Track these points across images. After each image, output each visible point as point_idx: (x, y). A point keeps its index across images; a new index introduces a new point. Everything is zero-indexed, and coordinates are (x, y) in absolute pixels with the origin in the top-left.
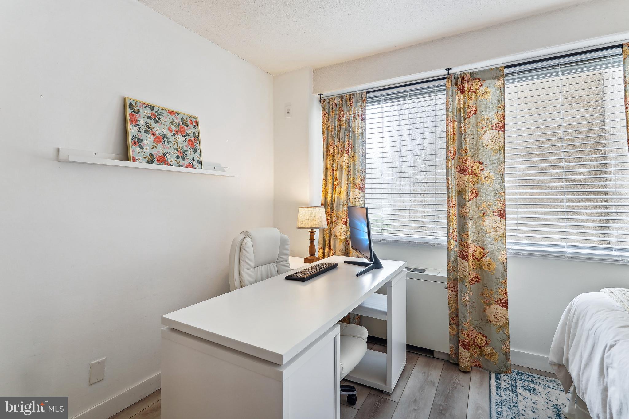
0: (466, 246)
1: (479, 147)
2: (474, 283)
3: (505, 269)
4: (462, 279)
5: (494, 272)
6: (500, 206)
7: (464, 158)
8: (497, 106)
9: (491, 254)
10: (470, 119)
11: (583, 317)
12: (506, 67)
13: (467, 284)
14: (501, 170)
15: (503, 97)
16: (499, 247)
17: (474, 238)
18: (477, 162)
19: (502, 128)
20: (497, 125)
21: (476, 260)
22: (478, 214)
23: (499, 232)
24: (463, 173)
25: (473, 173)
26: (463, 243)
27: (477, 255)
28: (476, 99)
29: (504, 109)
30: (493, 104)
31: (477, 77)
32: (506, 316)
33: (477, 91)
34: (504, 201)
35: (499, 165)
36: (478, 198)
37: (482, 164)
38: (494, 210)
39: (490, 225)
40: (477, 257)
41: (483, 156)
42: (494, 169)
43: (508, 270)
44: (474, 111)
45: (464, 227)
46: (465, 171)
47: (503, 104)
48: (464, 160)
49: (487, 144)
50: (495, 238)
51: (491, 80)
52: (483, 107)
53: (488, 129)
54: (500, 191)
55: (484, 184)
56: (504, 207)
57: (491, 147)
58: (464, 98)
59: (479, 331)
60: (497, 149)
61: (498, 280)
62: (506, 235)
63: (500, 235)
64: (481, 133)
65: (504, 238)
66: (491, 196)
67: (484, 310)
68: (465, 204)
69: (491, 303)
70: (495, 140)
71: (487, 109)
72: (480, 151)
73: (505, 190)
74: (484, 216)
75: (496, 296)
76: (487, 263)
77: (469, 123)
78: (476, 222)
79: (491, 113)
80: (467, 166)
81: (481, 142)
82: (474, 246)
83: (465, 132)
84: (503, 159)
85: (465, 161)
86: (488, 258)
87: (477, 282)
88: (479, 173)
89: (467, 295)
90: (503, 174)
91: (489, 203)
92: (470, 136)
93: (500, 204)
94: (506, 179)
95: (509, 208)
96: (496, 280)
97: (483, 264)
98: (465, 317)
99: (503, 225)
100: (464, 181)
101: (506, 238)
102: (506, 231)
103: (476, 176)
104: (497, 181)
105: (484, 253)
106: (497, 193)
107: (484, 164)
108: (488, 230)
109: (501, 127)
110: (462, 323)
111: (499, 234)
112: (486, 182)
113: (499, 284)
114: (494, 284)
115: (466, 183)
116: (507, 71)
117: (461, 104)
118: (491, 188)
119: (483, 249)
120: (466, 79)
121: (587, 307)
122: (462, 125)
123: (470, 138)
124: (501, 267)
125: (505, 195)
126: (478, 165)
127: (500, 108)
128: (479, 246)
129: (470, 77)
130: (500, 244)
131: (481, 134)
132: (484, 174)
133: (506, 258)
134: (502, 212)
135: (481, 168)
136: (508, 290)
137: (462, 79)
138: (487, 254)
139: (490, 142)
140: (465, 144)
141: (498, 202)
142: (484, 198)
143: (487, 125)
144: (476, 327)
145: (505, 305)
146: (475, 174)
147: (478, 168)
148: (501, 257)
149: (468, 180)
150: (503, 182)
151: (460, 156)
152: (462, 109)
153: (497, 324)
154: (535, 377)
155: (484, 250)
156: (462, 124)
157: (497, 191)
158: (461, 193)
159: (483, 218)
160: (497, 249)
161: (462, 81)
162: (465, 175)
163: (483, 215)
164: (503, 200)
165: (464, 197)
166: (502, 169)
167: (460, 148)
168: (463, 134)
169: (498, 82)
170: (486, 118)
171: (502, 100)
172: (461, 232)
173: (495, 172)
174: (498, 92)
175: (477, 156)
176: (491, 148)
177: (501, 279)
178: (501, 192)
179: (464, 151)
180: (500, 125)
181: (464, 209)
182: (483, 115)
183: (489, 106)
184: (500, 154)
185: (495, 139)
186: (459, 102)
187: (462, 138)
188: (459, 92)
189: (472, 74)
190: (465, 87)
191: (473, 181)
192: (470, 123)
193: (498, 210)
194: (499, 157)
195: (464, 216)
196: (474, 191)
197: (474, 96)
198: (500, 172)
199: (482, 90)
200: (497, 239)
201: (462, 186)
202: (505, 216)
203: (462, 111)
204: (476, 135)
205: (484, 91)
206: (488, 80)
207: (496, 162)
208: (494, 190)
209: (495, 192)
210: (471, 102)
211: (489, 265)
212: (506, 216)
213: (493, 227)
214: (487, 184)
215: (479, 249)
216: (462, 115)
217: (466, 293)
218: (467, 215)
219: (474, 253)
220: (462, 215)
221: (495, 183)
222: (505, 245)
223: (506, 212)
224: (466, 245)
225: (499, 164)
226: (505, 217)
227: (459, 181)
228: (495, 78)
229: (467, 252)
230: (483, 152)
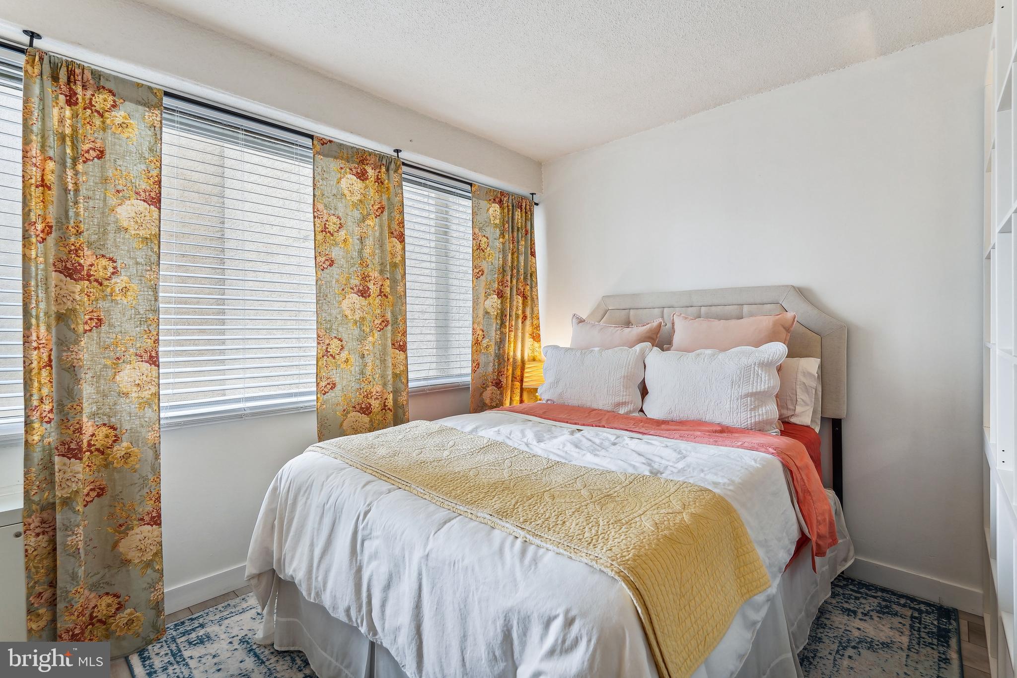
0: (78, 429)
1: (109, 228)
2: (91, 501)
3: (157, 456)
4: (67, 502)
5: (137, 466)
6: (150, 342)
7: (73, 244)
8: (148, 159)
9: (132, 434)
10: (86, 165)
11: (305, 492)
12: (167, 94)
13: (80, 508)
14: (152, 277)
15: (159, 145)
16: (147, 419)
17: (93, 410)
18: (103, 256)
19: (156, 201)
20: (147, 194)
21: (96, 453)
22: (103, 361)
23: (146, 392)
24: (70, 276)
25: (92, 278)
26: (69, 424)
27: (100, 441)
28: (104, 130)
29: (161, 168)
30: (140, 152)
31: (108, 85)
32: (158, 539)
33: (106, 115)
34: (157, 334)
35: (149, 268)
36: (104, 328)
37: (114, 262)
38: (138, 351)
39: (129, 379)
40: (98, 446)
41: (117, 247)
42: (139, 274)
43: (161, 457)
44: (98, 153)
45: (72, 389)
46: (76, 271)
47: (158, 158)
48: (73, 248)
49: (125, 224)
50: (140, 404)
51: (136, 104)
52: (118, 151)
53: (129, 197)
54: (151, 316)
55: (119, 302)
56: (157, 345)
57: (133, 232)
58: (75, 116)
59: (102, 592)
60: (147, 238)
61: (145, 479)
62: (159, 395)
63: (150, 396)
64: (112, 201)
65: (157, 401)
66: (133, 326)
67: (115, 545)
68: (77, 342)
69: (130, 526)
70: (142, 220)
71: (128, 158)
72: (111, 236)
73: (159, 314)
74: (117, 364)
75: (141, 510)
76: (123, 453)
77: (86, 173)
78: (97, 377)
79: (135, 167)
80: (82, 262)
81: (112, 219)
82: (93, 426)
83: (77, 191)
84: (156, 258)
85: (77, 251)
86: (125, 444)
87: (99, 495)
88: (107, 279)
89: (80, 530)
90: (156, 285)
91: (128, 338)
92: (88, 201)
93: (149, 341)
94: (161, 294)
95: (164, 346)
96: (141, 481)
97: (113, 457)
98: (74, 577)
99: (155, 378)
100: (74, 292)
101: (159, 400)
102: (159, 388)
103: (101, 284)
104: (145, 298)
105: (115, 436)
106: (144, 319)
107: (119, 262)
108: (125, 390)
109: (154, 199)
110: (67, 592)
111: (146, 394)
112: (123, 298)
113: (146, 486)
114: (137, 490)
115: (78, 298)
116: (167, 101)
117: (66, 128)
118: (133, 311)
119: (113, 428)
120: (80, 78)
121: (310, 476)
122: (70, 173)
123: (85, 204)
124: (150, 454)
125: (159, 322)
126: (104, 262)
127: (153, 164)
128: (105, 425)
129: (90, 78)
130: (149, 413)
131: (114, 203)
132: (119, 282)
133: (160, 436)
134: (153, 354)
135: (112, 270)
136: (162, 492)
137: (71, 74)
138: (123, 436)
139: (132, 223)
140: (77, 214)
141: (145, 336)
142: (118, 329)
143: (127, 189)
144: (93, 587)
145: (156, 520)
146: (96, 280)
147: (105, 268)
148: (150, 436)
149: (82, 291)
150: (156, 300)
151: (62, 240)
152: (68, 139)
153: (142, 560)
154: (201, 616)
155: (115, 429)
156: (67, 170)
157: (144, 316)
158: (63, 318)
159: (115, 368)
160: (144, 424)
161: (69, 78)
162: (75, 280)
163: (115, 361)
164: (155, 333)
165: (72, 327)
166: (155, 276)
167: (64, 221)
168: (72, 193)
169: (151, 114)
170: (124, 173)
171: (158, 150)
172: (65, 402)
173: (141, 280)
174: (149, 133)
175: (104, 245)
176: (134, 235)
177: (151, 477)
178: (153, 317)
179: (72, 230)
180: (153, 194)
181: (72, 352)
182: (120, 166)
183: (131, 152)
184: (152, 249)
185: (142, 218)
186: (61, 121)
187: (67, 200)
188: (62, 98)
189: (97, 75)
190: (77, 94)
191: (91, 295)
192: (89, 172)
193: (146, 352)
194: (150, 253)
195: (74, 367)
196: (95, 314)
197: (97, 121)
198: (150, 281)
199: (119, 115)
200: (145, 404)
201: (69, 303)
202: (158, 361)
203: (68, 143)
204: (101, 202)
205: (122, 121)
206: (131, 101)
207: (143, 263)
208: (139, 313)
209: (142, 318)
210: (90, 131)
211: (127, 456)
212: (161, 360)
213: (137, 382)
214: (125, 302)
215: (105, 430)
216: (68, 151)
217: (78, 526)
218: (81, 364)
219: (91, 440)
220: (69, 365)
221: (140, 301)
222: (157, 414)
223: (160, 354)
224: (78, 426)
225: (150, 266)
226: (159, 363)
227: (62, 292)
228: (145, 105)
229: (79, 442)
230: (118, 240)
